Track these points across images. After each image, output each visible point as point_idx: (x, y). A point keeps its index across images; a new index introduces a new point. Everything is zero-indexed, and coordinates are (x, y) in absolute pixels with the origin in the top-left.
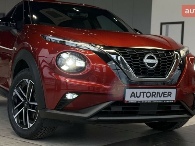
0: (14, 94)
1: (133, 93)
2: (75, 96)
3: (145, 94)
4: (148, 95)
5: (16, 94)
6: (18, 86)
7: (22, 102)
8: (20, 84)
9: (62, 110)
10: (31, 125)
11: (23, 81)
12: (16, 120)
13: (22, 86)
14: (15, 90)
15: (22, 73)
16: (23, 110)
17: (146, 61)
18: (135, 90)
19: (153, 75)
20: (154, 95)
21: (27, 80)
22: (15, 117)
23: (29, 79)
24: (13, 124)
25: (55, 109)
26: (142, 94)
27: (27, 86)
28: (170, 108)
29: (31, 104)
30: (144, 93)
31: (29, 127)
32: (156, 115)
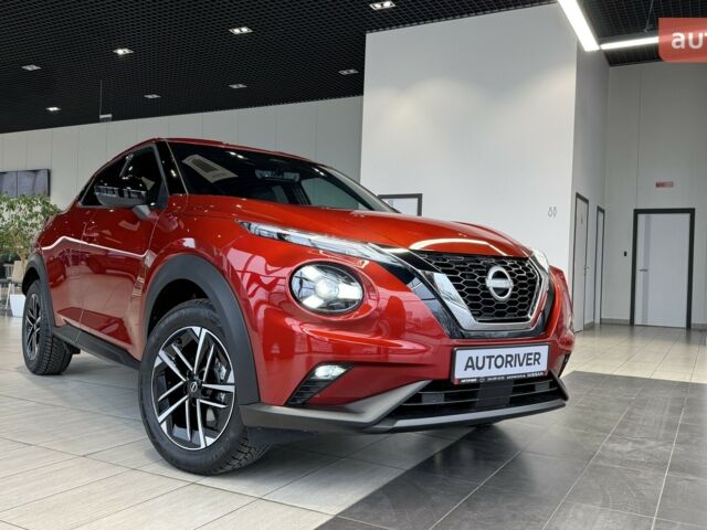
0: (158, 362)
1: (471, 358)
2: (337, 371)
3: (493, 360)
4: (499, 362)
5: (164, 363)
6: (169, 343)
7: (181, 383)
8: (177, 339)
9: (304, 406)
10: (210, 441)
11: (185, 331)
12: (164, 426)
13: (180, 342)
14: (162, 353)
15: (183, 311)
16: (184, 403)
17: (491, 283)
18: (474, 353)
19: (503, 314)
20: (510, 362)
21: (197, 330)
22: (160, 419)
23: (202, 327)
24: (157, 436)
25: (287, 405)
26: (487, 360)
27: (197, 345)
28: (532, 388)
29: (206, 389)
30: (490, 357)
31: (203, 446)
32: (508, 406)
